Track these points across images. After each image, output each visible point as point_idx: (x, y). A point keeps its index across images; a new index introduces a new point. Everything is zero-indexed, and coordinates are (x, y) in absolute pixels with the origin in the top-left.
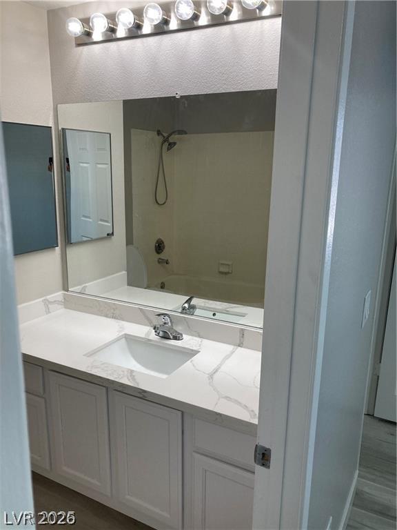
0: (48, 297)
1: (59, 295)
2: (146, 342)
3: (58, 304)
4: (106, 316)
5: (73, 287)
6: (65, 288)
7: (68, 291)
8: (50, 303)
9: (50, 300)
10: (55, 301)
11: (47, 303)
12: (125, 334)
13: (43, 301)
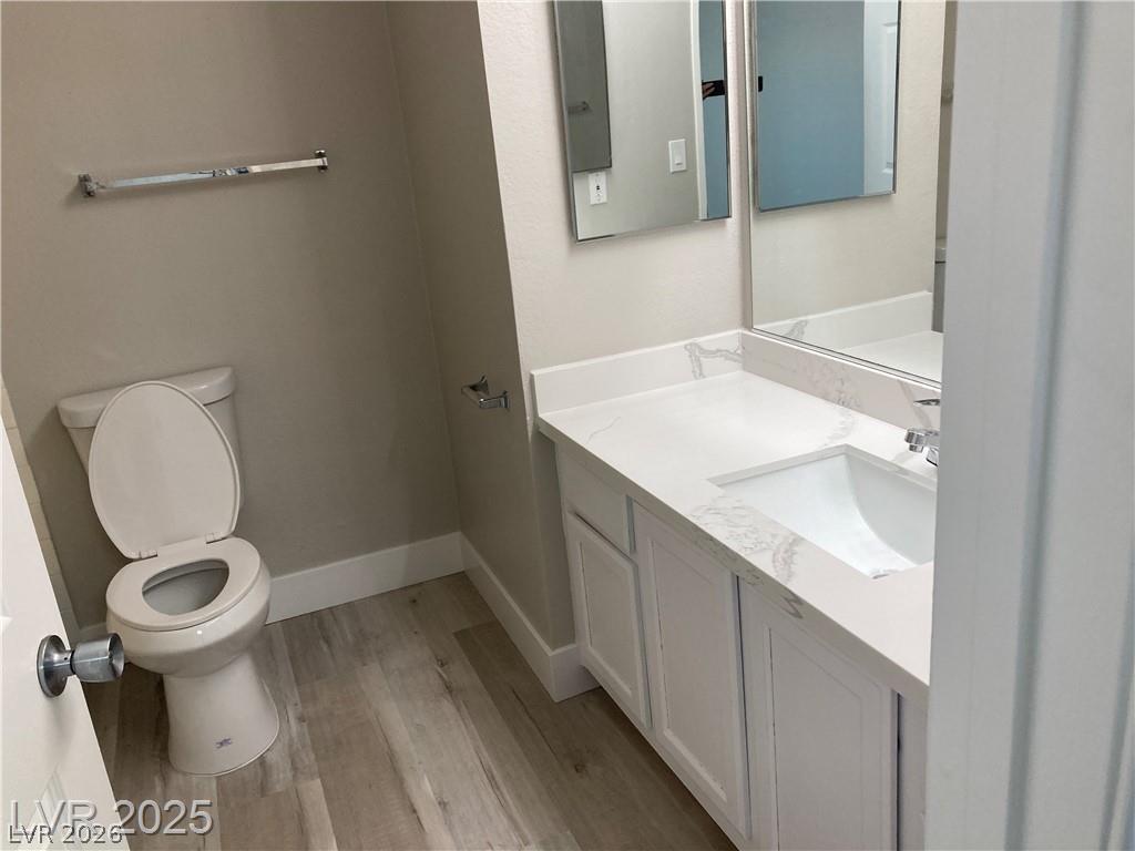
0: (700, 340)
1: (730, 337)
2: (894, 475)
3: (727, 358)
4: (825, 397)
5: (764, 322)
6: (747, 322)
7: (750, 327)
8: (704, 352)
9: (705, 347)
10: (718, 351)
11: (697, 355)
12: (848, 446)
13: (685, 347)
